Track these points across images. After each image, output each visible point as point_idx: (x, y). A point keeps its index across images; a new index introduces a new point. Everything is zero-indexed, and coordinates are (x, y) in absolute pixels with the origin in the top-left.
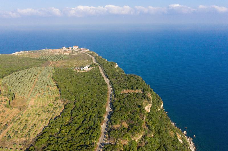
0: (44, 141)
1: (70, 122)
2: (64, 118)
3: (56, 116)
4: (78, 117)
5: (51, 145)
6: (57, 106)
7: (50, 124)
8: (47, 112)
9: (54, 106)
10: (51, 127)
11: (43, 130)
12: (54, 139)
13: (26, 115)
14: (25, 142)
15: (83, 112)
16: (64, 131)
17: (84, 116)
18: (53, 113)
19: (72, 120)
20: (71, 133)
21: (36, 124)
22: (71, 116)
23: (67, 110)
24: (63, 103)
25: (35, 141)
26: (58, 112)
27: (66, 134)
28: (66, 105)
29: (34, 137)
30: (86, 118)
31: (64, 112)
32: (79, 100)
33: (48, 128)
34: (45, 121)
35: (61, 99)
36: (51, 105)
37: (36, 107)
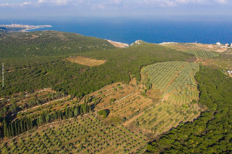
0: (169, 142)
1: (202, 134)
2: (197, 126)
3: (187, 120)
4: (215, 132)
5: (174, 150)
6: (192, 110)
7: (179, 127)
8: (179, 113)
9: (189, 109)
10: (179, 131)
11: (170, 130)
12: (179, 145)
13: (157, 108)
14: (150, 135)
15: (223, 128)
16: (192, 141)
17: (223, 134)
18: (185, 116)
19: (206, 133)
20: (200, 147)
21: (165, 121)
22: (206, 127)
23: (203, 118)
24: (200, 109)
25: (160, 138)
26: (192, 117)
27: (194, 145)
28: (204, 112)
29: (159, 134)
30: (225, 138)
31: (199, 120)
32: (222, 112)
33: (175, 130)
34: (174, 121)
35: (198, 103)
36: (185, 107)
37: (169, 103)
